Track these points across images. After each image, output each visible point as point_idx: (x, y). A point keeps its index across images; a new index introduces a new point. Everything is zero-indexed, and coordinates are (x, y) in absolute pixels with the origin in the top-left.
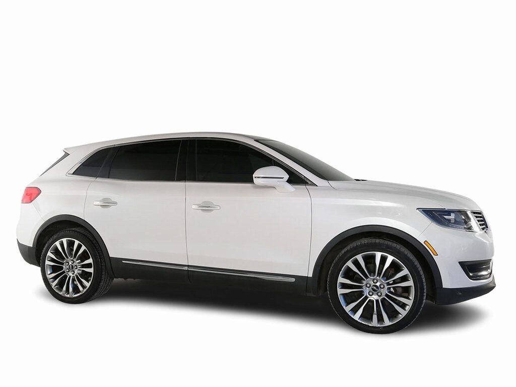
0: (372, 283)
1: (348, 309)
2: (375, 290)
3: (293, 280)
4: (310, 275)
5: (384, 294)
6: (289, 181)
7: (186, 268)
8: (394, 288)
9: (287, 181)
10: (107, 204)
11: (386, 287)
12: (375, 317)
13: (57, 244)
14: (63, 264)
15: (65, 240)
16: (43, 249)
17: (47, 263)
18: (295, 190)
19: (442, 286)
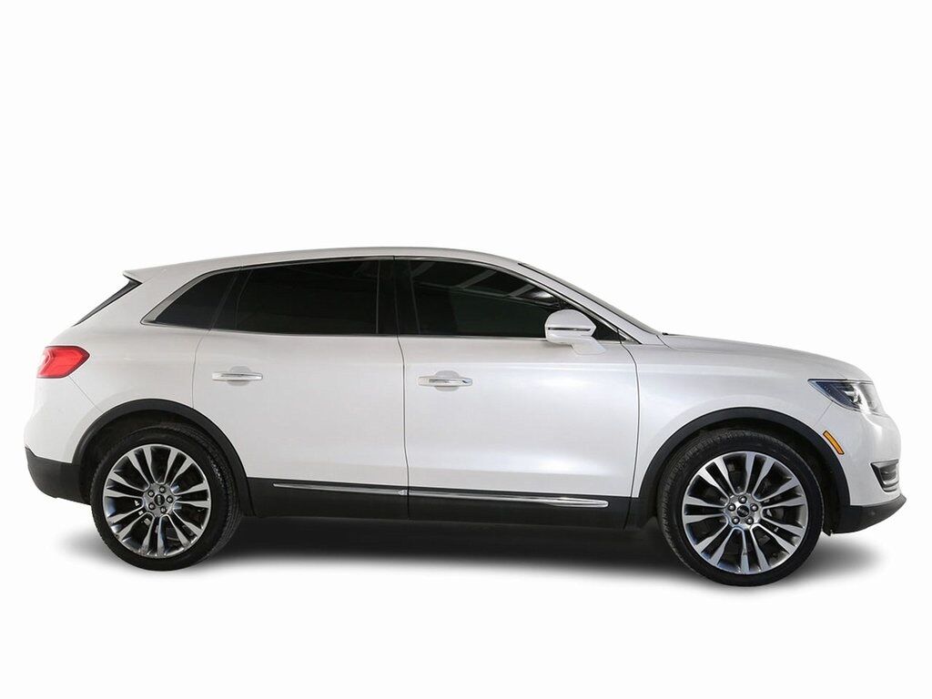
0: (738, 504)
1: (699, 548)
2: (744, 513)
3: (605, 504)
4: (636, 495)
5: (756, 520)
6: (595, 336)
7: (403, 493)
8: (770, 509)
9: (593, 336)
10: (238, 377)
11: (761, 509)
12: (745, 559)
13: (131, 455)
14: (141, 494)
15: (147, 449)
16: (97, 467)
17: (108, 493)
18: (605, 350)
19: (849, 502)
